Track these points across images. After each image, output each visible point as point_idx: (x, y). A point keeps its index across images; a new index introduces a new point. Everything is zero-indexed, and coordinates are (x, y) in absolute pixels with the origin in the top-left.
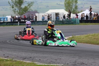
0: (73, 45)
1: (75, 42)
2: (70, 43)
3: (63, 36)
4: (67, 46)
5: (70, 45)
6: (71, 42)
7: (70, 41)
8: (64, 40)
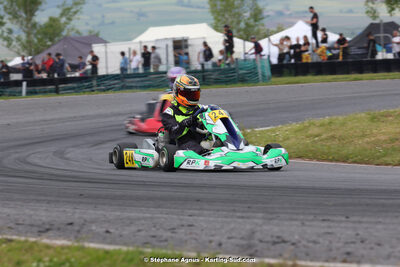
0: (276, 166)
1: (283, 150)
2: (265, 156)
3: (237, 129)
4: (252, 169)
5: (265, 166)
6: (265, 152)
7: (263, 149)
8: (242, 145)
